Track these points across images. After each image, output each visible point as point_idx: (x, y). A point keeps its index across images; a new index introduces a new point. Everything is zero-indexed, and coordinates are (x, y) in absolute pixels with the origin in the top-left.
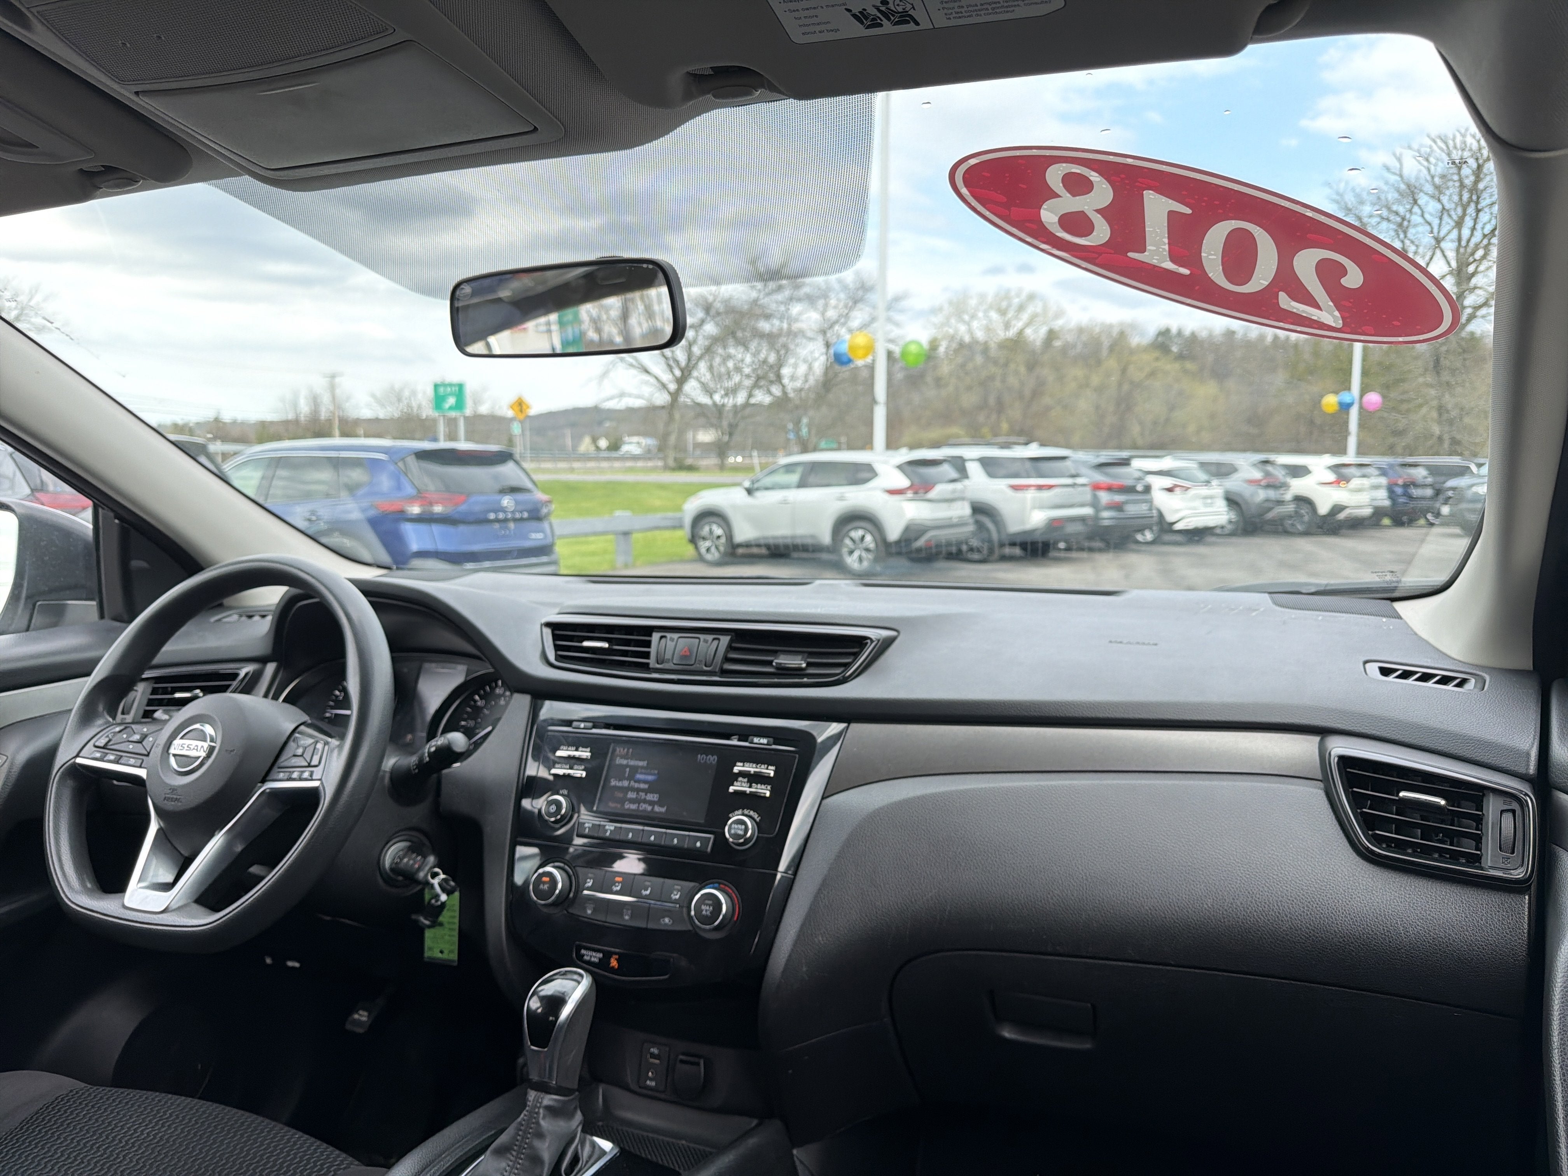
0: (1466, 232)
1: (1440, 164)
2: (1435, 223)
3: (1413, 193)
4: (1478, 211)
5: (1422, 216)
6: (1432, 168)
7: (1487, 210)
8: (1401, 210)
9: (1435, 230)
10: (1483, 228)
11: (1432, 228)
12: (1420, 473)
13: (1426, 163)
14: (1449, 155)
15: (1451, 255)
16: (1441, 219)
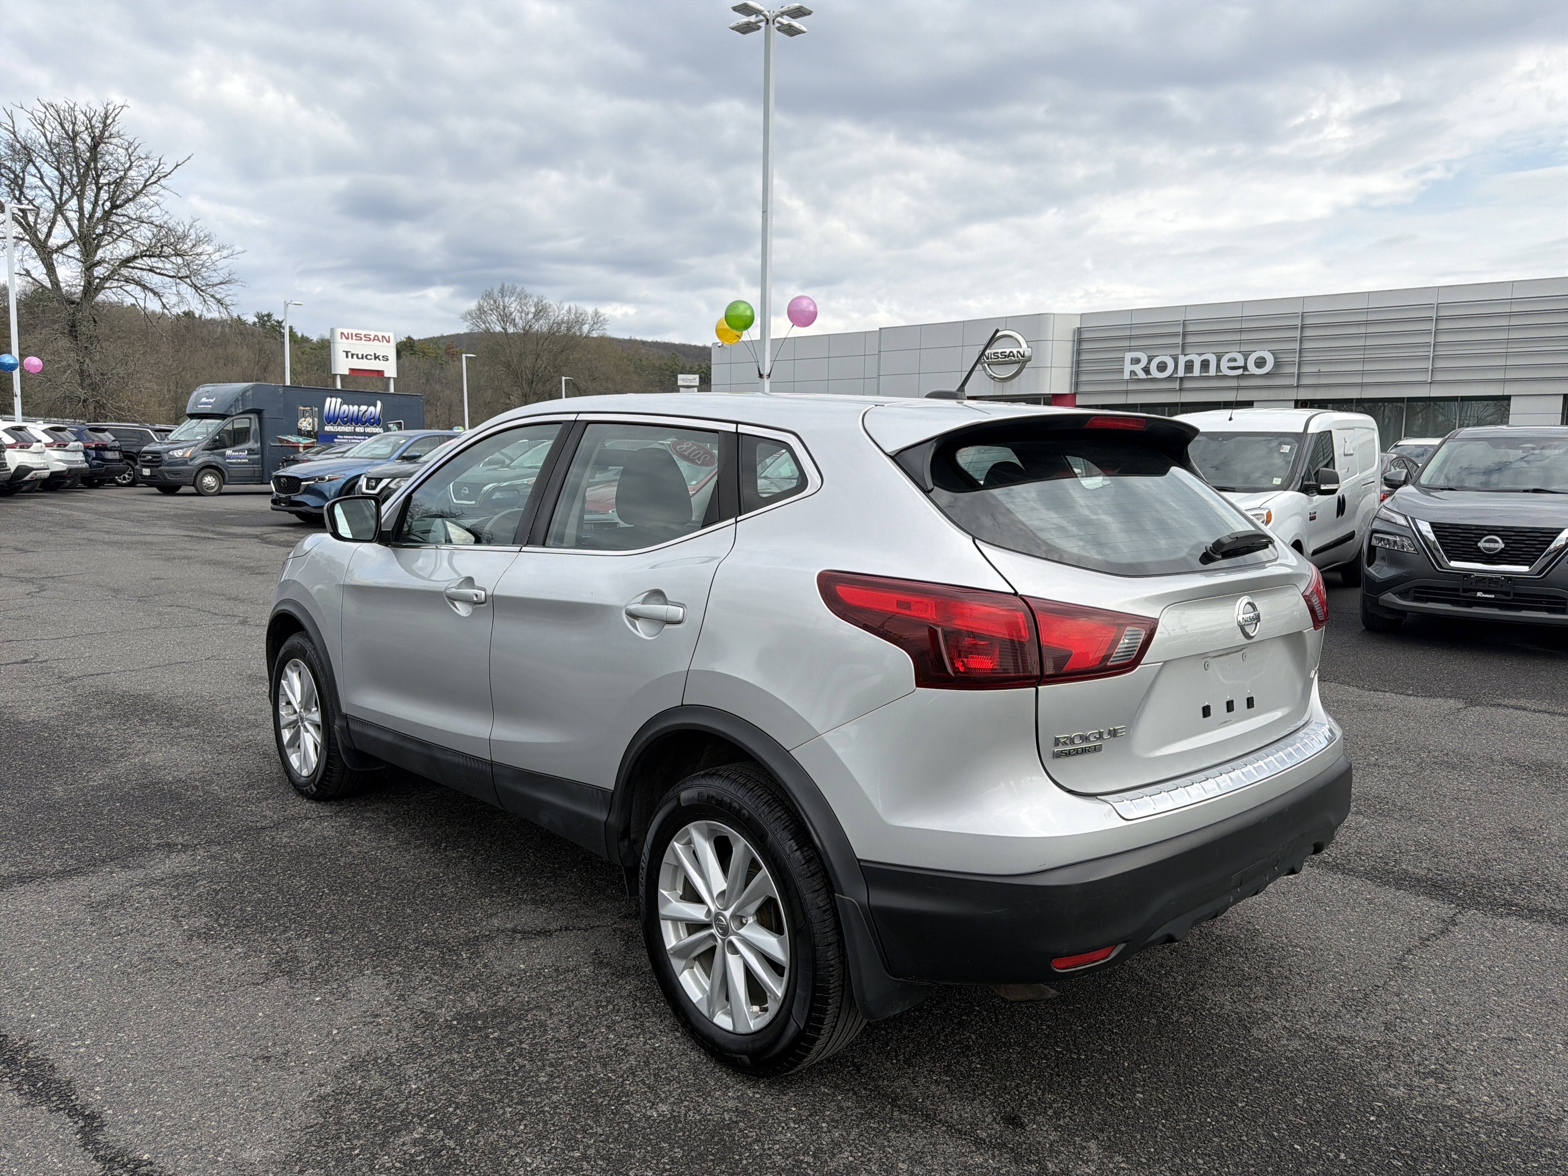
0: (88, 207)
1: (55, 133)
2: (56, 189)
3: (29, 155)
4: (99, 189)
5: (42, 179)
6: (49, 135)
7: (106, 188)
8: (18, 168)
9: (57, 197)
10: (103, 204)
11: (53, 194)
12: (107, 438)
13: (40, 127)
14: (61, 124)
15: (75, 224)
16: (61, 187)
